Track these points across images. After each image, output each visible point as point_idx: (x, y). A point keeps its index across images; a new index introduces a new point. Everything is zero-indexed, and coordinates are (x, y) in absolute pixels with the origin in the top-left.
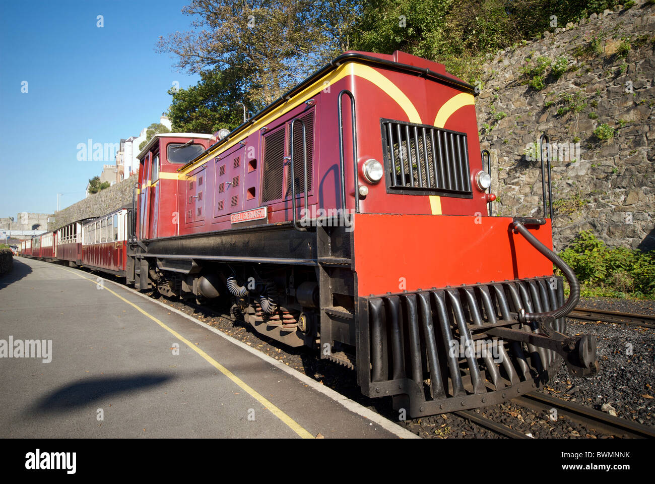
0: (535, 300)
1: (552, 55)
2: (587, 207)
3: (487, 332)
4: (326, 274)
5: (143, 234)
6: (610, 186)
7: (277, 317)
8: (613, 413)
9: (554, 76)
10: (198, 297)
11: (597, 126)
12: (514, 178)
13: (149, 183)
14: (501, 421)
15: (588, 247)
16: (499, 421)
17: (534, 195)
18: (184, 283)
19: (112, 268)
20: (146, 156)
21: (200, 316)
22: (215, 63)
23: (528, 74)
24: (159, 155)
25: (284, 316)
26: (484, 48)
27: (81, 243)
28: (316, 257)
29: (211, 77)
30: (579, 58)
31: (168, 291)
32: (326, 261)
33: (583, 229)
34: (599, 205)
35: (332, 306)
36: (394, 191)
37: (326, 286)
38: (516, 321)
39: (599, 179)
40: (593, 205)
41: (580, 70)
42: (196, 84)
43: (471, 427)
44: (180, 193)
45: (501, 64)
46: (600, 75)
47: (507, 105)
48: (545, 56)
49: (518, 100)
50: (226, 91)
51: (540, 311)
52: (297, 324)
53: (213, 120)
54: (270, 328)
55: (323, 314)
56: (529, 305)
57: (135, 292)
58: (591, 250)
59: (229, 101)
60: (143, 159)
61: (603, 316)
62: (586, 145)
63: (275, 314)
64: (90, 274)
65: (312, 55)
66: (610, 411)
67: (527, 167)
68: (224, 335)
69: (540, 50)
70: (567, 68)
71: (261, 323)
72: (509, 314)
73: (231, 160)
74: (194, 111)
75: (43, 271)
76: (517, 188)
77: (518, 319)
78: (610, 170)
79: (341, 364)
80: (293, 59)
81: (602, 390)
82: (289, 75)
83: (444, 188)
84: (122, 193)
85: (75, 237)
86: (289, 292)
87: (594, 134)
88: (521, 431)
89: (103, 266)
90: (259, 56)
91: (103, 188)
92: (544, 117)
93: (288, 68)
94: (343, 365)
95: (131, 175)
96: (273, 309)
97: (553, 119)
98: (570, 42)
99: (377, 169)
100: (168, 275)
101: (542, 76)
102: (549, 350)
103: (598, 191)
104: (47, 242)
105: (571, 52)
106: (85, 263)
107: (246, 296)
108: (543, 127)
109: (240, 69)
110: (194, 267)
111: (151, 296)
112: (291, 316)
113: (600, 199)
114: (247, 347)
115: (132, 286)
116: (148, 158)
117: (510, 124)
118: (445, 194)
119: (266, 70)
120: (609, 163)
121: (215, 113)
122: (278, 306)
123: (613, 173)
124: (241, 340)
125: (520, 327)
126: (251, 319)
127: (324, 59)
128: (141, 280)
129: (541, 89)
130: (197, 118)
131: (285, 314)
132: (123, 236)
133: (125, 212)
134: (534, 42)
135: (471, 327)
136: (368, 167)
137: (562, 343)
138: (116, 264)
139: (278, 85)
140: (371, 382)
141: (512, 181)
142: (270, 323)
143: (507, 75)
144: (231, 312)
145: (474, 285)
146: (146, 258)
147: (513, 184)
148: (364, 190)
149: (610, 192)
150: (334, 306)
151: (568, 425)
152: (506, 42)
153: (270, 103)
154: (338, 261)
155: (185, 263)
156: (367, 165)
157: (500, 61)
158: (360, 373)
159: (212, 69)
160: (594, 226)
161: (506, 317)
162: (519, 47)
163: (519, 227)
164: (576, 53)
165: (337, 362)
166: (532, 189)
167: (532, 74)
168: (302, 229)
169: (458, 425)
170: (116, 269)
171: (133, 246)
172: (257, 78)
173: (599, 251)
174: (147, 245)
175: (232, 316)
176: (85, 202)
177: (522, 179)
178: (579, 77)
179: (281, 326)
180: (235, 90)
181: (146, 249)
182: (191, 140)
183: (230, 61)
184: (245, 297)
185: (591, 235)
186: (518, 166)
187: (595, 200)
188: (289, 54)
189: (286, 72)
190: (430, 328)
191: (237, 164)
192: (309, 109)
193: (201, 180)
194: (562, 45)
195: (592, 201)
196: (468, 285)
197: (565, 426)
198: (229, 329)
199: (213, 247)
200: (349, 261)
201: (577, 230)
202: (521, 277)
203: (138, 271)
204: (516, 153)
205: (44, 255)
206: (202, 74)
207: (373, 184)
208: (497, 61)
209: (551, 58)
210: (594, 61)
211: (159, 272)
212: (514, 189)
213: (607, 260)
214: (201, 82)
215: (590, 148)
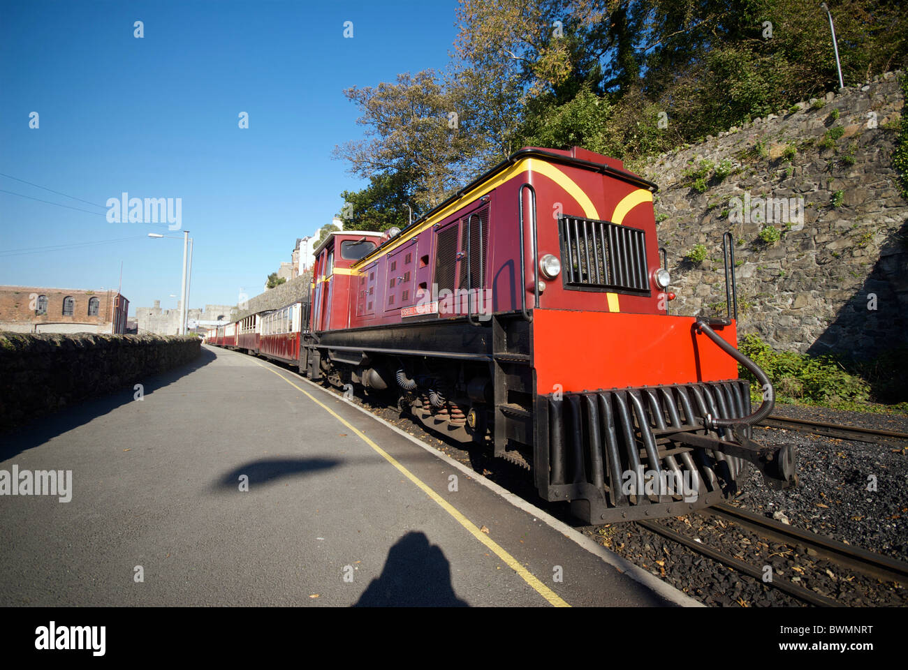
0: (721, 404)
1: (716, 158)
2: (752, 310)
3: (670, 437)
4: (501, 370)
5: (316, 326)
6: (777, 289)
7: (445, 411)
8: (786, 521)
9: (717, 179)
10: (367, 388)
11: (762, 229)
12: (676, 280)
13: (324, 278)
14: (668, 525)
15: (753, 350)
16: (665, 524)
17: (696, 296)
18: (353, 374)
19: (286, 357)
20: (322, 252)
21: (367, 405)
22: (384, 168)
23: (691, 177)
24: (333, 252)
25: (452, 410)
26: (645, 152)
27: (259, 334)
28: (492, 353)
29: (380, 181)
30: (743, 161)
31: (337, 381)
32: (503, 356)
33: (748, 332)
34: (766, 308)
35: (507, 404)
36: (571, 288)
37: (501, 383)
38: (702, 427)
39: (765, 282)
40: (759, 308)
41: (744, 173)
42: (366, 188)
43: (637, 529)
44: (352, 288)
45: (662, 167)
46: (765, 178)
47: (669, 208)
48: (708, 159)
49: (680, 202)
50: (394, 194)
51: (726, 417)
52: (465, 419)
53: (381, 221)
54: (437, 422)
55: (497, 412)
56: (715, 410)
57: (306, 380)
58: (757, 354)
59: (396, 203)
60: (318, 256)
61: (771, 421)
62: (752, 247)
63: (443, 408)
64: (266, 362)
65: (475, 159)
66: (782, 520)
67: (689, 269)
68: (388, 425)
69: (702, 153)
70: (731, 170)
71: (428, 416)
72: (695, 419)
73: (402, 256)
74: (364, 213)
75: (226, 358)
76: (679, 289)
77: (705, 425)
78: (777, 273)
79: (516, 463)
80: (457, 163)
81: (774, 498)
82: (453, 179)
83: (622, 285)
84: (297, 288)
85: (254, 327)
86: (460, 387)
87: (759, 237)
88: (688, 535)
89: (277, 355)
90: (426, 162)
91: (279, 283)
92: (707, 219)
93: (452, 173)
94: (518, 464)
95: (305, 271)
96: (442, 403)
97: (717, 221)
98: (734, 145)
99: (555, 265)
100: (338, 366)
101: (705, 179)
102: (736, 459)
103: (764, 295)
104: (230, 332)
105: (735, 155)
106: (263, 352)
107: (415, 389)
108: (706, 229)
109: (407, 174)
110: (365, 359)
111: (321, 385)
112: (460, 411)
113: (766, 302)
114: (410, 436)
115: (305, 375)
116: (323, 254)
117: (672, 225)
118: (623, 292)
119: (431, 174)
120: (775, 265)
121: (383, 215)
122: (447, 400)
123: (780, 275)
124: (404, 430)
125: (706, 433)
126: (419, 412)
127: (487, 164)
128: (313, 369)
129: (704, 191)
130: (366, 219)
131: (454, 409)
132: (296, 328)
133: (299, 305)
134: (697, 145)
135: (655, 431)
136: (545, 262)
137: (758, 453)
138: (289, 354)
139: (443, 188)
140: (550, 484)
141: (674, 283)
142: (438, 417)
143: (669, 178)
144: (399, 404)
145: (657, 387)
146: (318, 349)
147: (675, 285)
148: (542, 285)
149: (777, 295)
150: (509, 403)
151: (738, 532)
152: (668, 146)
153: (435, 206)
154: (516, 357)
155: (356, 355)
156: (544, 260)
157: (662, 164)
158: (537, 474)
159: (381, 174)
160: (761, 330)
161: (691, 422)
162: (681, 150)
163: (703, 327)
164: (740, 156)
165: (512, 462)
166: (694, 290)
167: (695, 177)
168: (476, 324)
169: (623, 526)
170: (290, 358)
171: (307, 337)
172: (423, 182)
173: (765, 355)
174: (319, 337)
175: (399, 408)
176: (264, 295)
177: (685, 281)
178: (743, 180)
179: (450, 421)
180: (402, 193)
181: (319, 340)
182: (364, 238)
183: (398, 167)
184: (413, 390)
185: (757, 339)
186: (680, 268)
187: (761, 303)
188: (453, 159)
189: (451, 175)
190: (611, 431)
191: (408, 260)
192: (483, 205)
193: (372, 276)
194: (725, 148)
195: (758, 304)
196: (650, 386)
197: (735, 533)
198: (393, 420)
199: (384, 340)
200: (528, 357)
201: (743, 333)
202: (705, 379)
203: (310, 361)
204: (678, 254)
205: (226, 343)
206: (372, 179)
207: (550, 279)
208: (658, 165)
209: (715, 161)
210: (758, 164)
211: (330, 363)
212: (676, 290)
213: (774, 364)
214: (371, 186)
215: (755, 250)
